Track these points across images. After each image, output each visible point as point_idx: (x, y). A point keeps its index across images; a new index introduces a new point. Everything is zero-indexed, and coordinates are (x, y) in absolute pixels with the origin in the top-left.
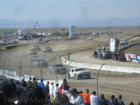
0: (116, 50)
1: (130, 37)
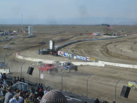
0: (53, 48)
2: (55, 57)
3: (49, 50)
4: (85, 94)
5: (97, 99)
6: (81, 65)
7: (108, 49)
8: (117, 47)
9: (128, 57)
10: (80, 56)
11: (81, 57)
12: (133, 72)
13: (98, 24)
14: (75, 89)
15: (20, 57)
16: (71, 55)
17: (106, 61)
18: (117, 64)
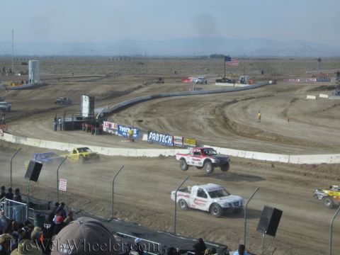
0: (89, 115)
1: (141, 84)
2: (95, 137)
3: (81, 118)
4: (170, 228)
5: (201, 240)
6: (161, 157)
7: (228, 116)
8: (249, 110)
9: (276, 135)
10: (158, 135)
11: (161, 136)
12: (288, 172)
13: (202, 55)
14: (144, 217)
15: (9, 138)
16: (135, 132)
17: (221, 147)
18: (248, 152)
